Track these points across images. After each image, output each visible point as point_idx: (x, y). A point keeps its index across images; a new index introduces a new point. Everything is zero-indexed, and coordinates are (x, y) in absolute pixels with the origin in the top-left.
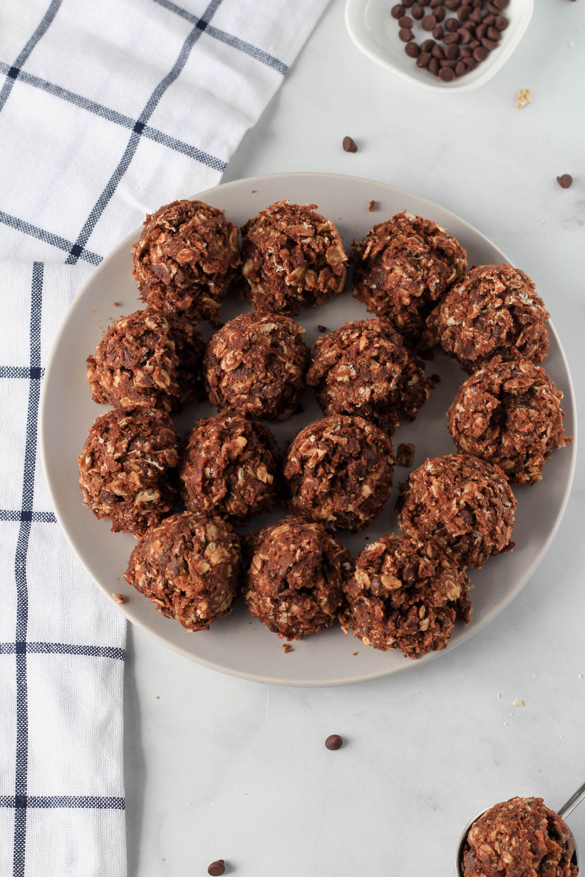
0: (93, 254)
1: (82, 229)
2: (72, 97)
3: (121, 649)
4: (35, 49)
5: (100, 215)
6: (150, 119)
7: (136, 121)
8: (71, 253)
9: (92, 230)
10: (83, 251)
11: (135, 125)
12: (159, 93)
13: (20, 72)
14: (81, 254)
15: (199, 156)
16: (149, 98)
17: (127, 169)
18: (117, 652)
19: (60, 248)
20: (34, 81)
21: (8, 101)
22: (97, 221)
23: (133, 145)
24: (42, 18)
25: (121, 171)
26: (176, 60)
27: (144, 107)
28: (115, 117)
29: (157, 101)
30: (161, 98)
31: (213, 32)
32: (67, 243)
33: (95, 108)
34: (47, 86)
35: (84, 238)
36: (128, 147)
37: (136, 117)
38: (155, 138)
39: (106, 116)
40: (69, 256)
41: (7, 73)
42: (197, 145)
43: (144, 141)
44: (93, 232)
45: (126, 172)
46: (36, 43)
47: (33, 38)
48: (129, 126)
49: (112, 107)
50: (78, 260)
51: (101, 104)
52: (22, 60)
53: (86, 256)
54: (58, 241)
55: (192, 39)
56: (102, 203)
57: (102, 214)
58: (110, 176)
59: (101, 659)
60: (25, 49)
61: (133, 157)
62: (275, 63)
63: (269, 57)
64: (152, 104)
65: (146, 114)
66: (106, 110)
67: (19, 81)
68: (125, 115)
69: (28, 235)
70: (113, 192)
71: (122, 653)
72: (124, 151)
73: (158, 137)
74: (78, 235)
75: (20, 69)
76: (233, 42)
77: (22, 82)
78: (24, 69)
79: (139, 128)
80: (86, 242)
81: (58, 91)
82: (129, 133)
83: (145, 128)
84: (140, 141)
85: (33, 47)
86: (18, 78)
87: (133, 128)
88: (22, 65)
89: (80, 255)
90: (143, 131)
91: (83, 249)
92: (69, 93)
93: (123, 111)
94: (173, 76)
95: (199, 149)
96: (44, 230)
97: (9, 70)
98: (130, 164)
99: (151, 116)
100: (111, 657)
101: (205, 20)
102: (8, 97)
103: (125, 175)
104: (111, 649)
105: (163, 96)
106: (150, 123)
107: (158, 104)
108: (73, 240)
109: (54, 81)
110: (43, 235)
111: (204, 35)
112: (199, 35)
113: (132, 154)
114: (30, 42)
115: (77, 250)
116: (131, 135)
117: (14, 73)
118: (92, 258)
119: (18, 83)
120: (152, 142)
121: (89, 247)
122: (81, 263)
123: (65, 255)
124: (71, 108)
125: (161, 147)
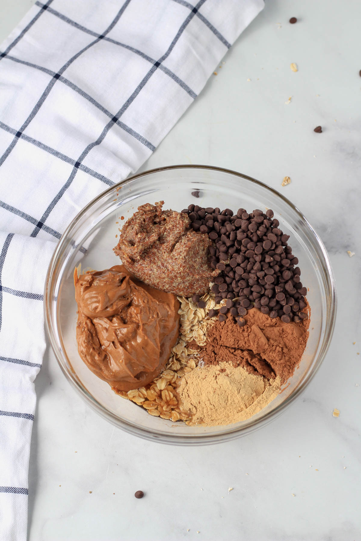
0: (48, 227)
1: (43, 214)
2: (46, 148)
3: (32, 415)
4: (31, 122)
5: (53, 207)
6: (83, 160)
7: (76, 162)
8: (37, 226)
9: (49, 215)
10: (43, 225)
11: (75, 163)
12: (89, 148)
13: (22, 134)
14: (42, 227)
15: (106, 181)
16: (84, 150)
17: (70, 186)
18: (29, 416)
19: (32, 223)
20: (28, 139)
21: (14, 148)
22: (51, 210)
23: (74, 173)
24: (36, 105)
25: (67, 186)
26: (100, 135)
27: (81, 154)
28: (66, 159)
29: (87, 152)
30: (90, 151)
31: (120, 124)
32: (35, 220)
33: (57, 154)
34: (34, 142)
35: (44, 219)
36: (71, 174)
37: (76, 159)
38: (85, 170)
39: (62, 158)
40: (36, 227)
41: (16, 134)
42: (106, 176)
43: (79, 171)
45: (69, 187)
46: (32, 119)
47: (30, 116)
48: (72, 164)
49: (65, 154)
50: (40, 230)
51: (60, 152)
52: (24, 128)
53: (44, 228)
54: (31, 219)
55: (109, 126)
56: (55, 201)
57: (54, 207)
58: (61, 188)
59: (21, 419)
60: (26, 122)
61: (73, 179)
62: (149, 144)
63: (146, 141)
64: (85, 153)
65: (81, 158)
66: (62, 155)
67: (21, 138)
68: (71, 158)
69: (17, 215)
70: (61, 196)
71: (32, 417)
72: (69, 176)
73: (87, 170)
74: (42, 217)
75: (22, 133)
76: (130, 131)
77: (22, 139)
78: (24, 133)
79: (77, 165)
80: (45, 221)
81: (39, 144)
82: (72, 167)
83: (80, 165)
84: (77, 171)
85: (30, 121)
86: (21, 137)
87: (74, 165)
88: (23, 130)
89: (41, 227)
90: (79, 167)
91: (43, 224)
92: (44, 146)
93: (70, 156)
94: (98, 142)
96: (25, 212)
97: (17, 133)
98: (72, 183)
99: (84, 159)
100: (26, 418)
101: (117, 117)
102: (15, 147)
103: (68, 188)
104: (26, 415)
105: (91, 150)
106: (83, 163)
107: (88, 154)
108: (39, 219)
109: (38, 139)
110: (24, 215)
111: (115, 125)
112: (113, 124)
114: (29, 118)
115: (40, 225)
116: (73, 168)
117: (19, 134)
118: (48, 229)
119: (20, 140)
120: (83, 172)
121: (47, 223)
122: (42, 232)
123: (34, 227)
124: (45, 153)
125: (87, 175)
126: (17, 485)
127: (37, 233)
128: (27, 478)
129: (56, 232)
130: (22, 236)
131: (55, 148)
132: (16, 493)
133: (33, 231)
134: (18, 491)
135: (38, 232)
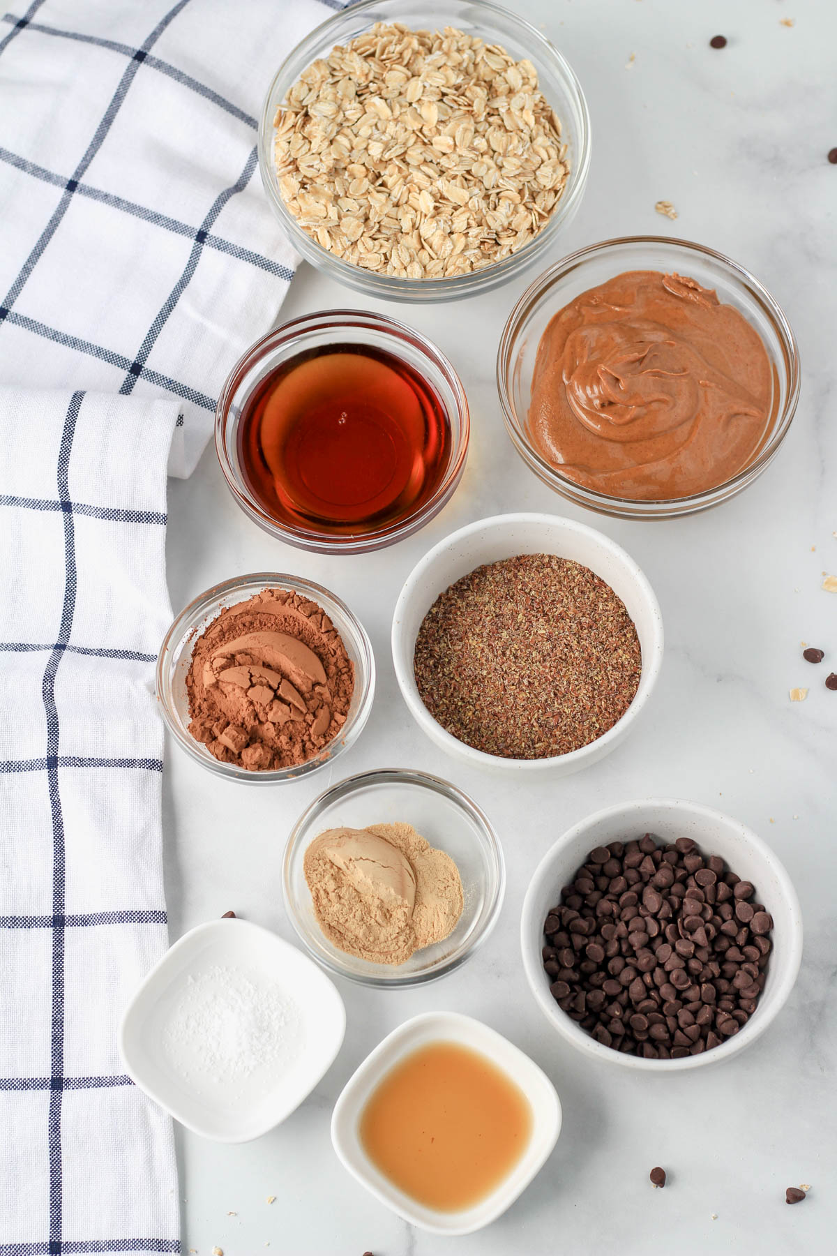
0: (154, 372)
1: (141, 346)
2: (132, 208)
3: (158, 760)
4: (94, 158)
5: (160, 330)
6: (213, 227)
7: (198, 230)
8: (130, 371)
9: (152, 347)
10: (143, 369)
11: (197, 234)
12: (223, 199)
13: (78, 185)
14: (141, 373)
15: (264, 265)
16: (212, 204)
17: (190, 281)
18: (153, 764)
19: (119, 366)
20: (93, 193)
21: (65, 215)
22: (157, 336)
23: (196, 254)
24: (101, 120)
25: (183, 283)
26: (242, 172)
27: (207, 214)
28: (175, 226)
29: (220, 208)
30: (225, 205)
32: (126, 361)
33: (156, 218)
34: (106, 197)
35: (143, 356)
36: (190, 258)
37: (198, 225)
38: (218, 247)
39: (167, 227)
40: (128, 376)
41: (66, 187)
42: (263, 254)
43: (207, 250)
44: (153, 349)
45: (189, 285)
46: (95, 152)
47: (92, 145)
48: (190, 235)
49: (173, 217)
50: (138, 380)
51: (162, 213)
52: (81, 171)
53: (146, 375)
54: (116, 359)
56: (162, 318)
57: (162, 329)
58: (172, 290)
59: (137, 771)
60: (84, 159)
61: (196, 268)
64: (215, 210)
65: (209, 222)
66: (168, 220)
67: (78, 194)
68: (186, 224)
69: (85, 354)
70: (175, 305)
71: (159, 764)
72: (187, 262)
73: (222, 246)
74: (138, 353)
75: (79, 181)
77: (81, 195)
78: (82, 181)
79: (201, 237)
80: (146, 360)
81: (117, 202)
82: (191, 242)
83: (208, 236)
84: (203, 251)
85: (93, 156)
86: (77, 191)
87: (195, 238)
88: (81, 176)
89: (139, 374)
90: (206, 240)
91: (143, 367)
92: (128, 204)
93: (184, 220)
94: (239, 187)
95: (264, 256)
96: (101, 347)
97: (67, 183)
98: (193, 276)
99: (214, 223)
100: (147, 768)
102: (66, 212)
103: (187, 287)
104: (147, 761)
105: (227, 203)
106: (212, 232)
107: (222, 211)
108: (132, 358)
109: (113, 192)
110: (100, 352)
113: (195, 265)
114: (89, 149)
115: (136, 369)
116: (193, 245)
117: (72, 186)
118: (153, 377)
119: (76, 196)
120: (215, 251)
121: (149, 365)
122: (141, 383)
123: (123, 374)
124: (132, 219)
125: (224, 256)
126: (143, 906)
127: (132, 387)
128: (162, 890)
129: (170, 382)
130: (103, 394)
131: (152, 207)
132: (142, 922)
133: (123, 383)
134: (146, 918)
135: (134, 384)
